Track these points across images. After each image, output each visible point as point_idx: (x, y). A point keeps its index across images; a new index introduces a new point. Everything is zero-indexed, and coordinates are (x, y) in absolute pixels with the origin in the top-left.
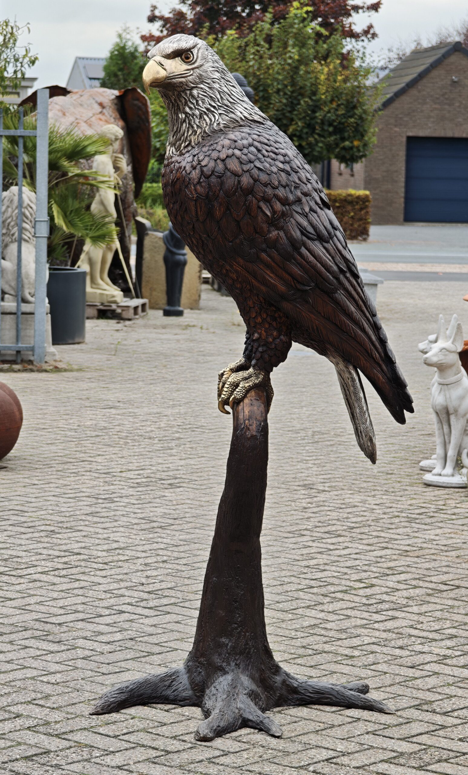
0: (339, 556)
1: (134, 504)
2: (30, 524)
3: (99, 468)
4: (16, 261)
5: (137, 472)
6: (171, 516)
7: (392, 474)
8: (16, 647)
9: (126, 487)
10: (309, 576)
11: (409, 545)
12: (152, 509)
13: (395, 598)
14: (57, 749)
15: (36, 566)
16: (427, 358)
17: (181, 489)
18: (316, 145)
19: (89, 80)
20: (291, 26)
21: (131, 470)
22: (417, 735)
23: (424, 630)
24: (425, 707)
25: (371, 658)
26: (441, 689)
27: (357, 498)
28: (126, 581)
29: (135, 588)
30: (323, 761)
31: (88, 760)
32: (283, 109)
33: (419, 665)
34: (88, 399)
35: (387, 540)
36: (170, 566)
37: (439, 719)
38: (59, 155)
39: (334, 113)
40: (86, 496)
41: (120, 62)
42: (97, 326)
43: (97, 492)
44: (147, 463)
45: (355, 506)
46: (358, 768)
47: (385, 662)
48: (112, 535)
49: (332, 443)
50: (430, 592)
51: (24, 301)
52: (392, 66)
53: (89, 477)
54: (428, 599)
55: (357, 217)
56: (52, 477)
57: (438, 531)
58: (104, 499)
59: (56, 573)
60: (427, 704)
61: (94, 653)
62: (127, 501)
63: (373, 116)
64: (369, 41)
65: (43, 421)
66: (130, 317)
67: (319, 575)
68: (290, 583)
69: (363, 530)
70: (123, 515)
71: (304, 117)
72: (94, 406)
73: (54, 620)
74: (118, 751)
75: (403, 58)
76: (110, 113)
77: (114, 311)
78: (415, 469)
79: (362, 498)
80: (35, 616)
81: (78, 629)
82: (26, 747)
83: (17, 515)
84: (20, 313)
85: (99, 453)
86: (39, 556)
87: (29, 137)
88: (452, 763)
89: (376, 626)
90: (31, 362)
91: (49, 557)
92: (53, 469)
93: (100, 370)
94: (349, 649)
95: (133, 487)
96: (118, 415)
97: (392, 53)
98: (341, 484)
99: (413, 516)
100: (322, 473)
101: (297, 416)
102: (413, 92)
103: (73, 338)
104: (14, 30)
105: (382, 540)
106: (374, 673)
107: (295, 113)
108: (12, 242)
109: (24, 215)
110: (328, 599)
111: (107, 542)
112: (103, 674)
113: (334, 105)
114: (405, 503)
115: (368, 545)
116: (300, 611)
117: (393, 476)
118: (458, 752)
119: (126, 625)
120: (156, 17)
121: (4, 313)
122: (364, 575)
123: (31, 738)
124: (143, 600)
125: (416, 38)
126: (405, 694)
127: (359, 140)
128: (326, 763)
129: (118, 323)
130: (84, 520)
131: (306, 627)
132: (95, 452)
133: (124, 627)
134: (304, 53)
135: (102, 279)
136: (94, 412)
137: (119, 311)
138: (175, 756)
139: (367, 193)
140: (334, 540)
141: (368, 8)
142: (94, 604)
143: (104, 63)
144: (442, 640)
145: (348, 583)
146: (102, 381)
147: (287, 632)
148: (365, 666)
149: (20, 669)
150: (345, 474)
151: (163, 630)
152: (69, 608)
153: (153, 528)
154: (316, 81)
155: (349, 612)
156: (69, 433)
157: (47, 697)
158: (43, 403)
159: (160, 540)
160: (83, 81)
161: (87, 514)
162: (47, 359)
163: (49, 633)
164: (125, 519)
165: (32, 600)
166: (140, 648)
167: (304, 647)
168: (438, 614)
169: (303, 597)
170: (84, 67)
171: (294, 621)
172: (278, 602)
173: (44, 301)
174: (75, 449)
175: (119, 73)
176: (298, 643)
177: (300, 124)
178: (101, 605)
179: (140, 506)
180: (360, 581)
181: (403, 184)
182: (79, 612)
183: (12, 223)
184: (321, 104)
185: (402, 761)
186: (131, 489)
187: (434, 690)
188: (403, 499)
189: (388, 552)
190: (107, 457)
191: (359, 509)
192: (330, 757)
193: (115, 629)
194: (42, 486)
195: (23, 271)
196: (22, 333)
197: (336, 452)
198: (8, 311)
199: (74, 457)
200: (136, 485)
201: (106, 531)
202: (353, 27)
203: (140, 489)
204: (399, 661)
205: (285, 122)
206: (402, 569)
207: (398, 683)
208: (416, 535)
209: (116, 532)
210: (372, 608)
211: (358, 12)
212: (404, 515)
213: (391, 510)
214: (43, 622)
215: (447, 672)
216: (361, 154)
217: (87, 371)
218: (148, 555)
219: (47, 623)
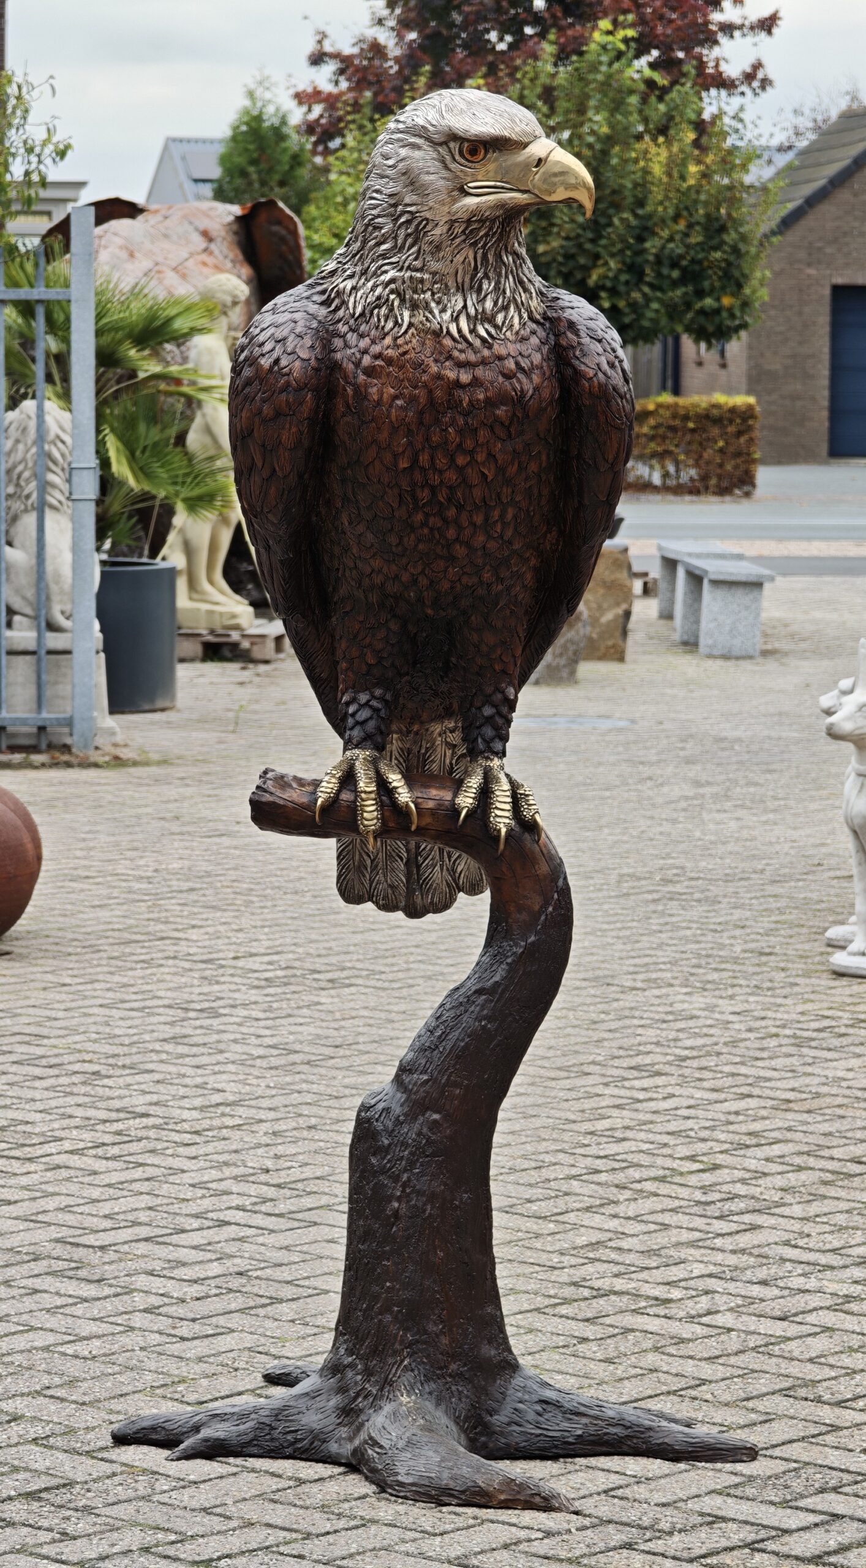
0: (654, 1112)
1: (257, 1019)
2: (53, 1061)
3: (191, 951)
4: (34, 549)
5: (266, 959)
6: (330, 1042)
7: (770, 954)
8: (15, 1292)
9: (244, 988)
10: (593, 1150)
11: (793, 1090)
12: (293, 1029)
13: (759, 1190)
14: (88, 1478)
15: (61, 1139)
16: (832, 724)
17: (353, 989)
18: (647, 306)
19: (192, 184)
20: (594, 67)
21: (256, 955)
22: (783, 1444)
23: (811, 1250)
24: (802, 1392)
25: (704, 1303)
26: (836, 1357)
27: (699, 1001)
28: (235, 1165)
29: (251, 1179)
30: (599, 1494)
31: (145, 1498)
32: (578, 236)
33: (796, 1315)
34: (177, 818)
35: (750, 1081)
36: (323, 1136)
37: (828, 1414)
38: (120, 335)
39: (682, 241)
40: (165, 1006)
41: (251, 147)
42: (202, 676)
43: (186, 997)
44: (288, 940)
45: (692, 1018)
46: (664, 1505)
47: (731, 1310)
48: (211, 1079)
49: (655, 896)
50: (829, 1177)
51: (52, 627)
52: (803, 143)
53: (172, 970)
54: (823, 1190)
55: (731, 449)
56: (99, 969)
57: (854, 1063)
58: (201, 1010)
59: (100, 1151)
60: (806, 1386)
61: (166, 1300)
62: (245, 1013)
63: (761, 244)
64: (756, 94)
65: (86, 862)
66: (267, 657)
67: (612, 1149)
68: (555, 1164)
69: (704, 1062)
70: (235, 1041)
71: (622, 251)
72: (189, 833)
73: (90, 1240)
74: (204, 1481)
75: (824, 127)
76: (225, 250)
77: (235, 646)
78: (816, 944)
79: (708, 1001)
80: (54, 1233)
81: (138, 1256)
82: (28, 1475)
83: (28, 1043)
84: (43, 652)
85: (194, 922)
86: (67, 1121)
87: (59, 302)
88: (846, 1494)
89: (718, 1242)
90: (66, 748)
91: (87, 1122)
92: (102, 954)
93: (204, 761)
94: (661, 1287)
95: (257, 987)
96: (236, 848)
97: (801, 119)
98: (669, 975)
99: (806, 1034)
100: (633, 954)
101: (591, 844)
102: (844, 195)
103: (152, 700)
104: (24, 90)
105: (740, 1080)
106: (706, 1331)
107: (603, 242)
108: (26, 511)
109: (49, 456)
110: (627, 1194)
111: (200, 1091)
112: (183, 1339)
113: (682, 226)
114: (791, 1010)
115: (714, 1090)
116: (571, 1217)
117: (772, 958)
118: (859, 1474)
119: (232, 1248)
120: (325, 54)
121: (10, 653)
122: (701, 1147)
123: (39, 1459)
124: (265, 1201)
125: (848, 88)
126: (765, 1368)
127: (733, 295)
128: (603, 1496)
129: (244, 668)
130: (158, 1052)
131: (582, 1247)
132: (185, 921)
133: (228, 1251)
134: (619, 122)
135: (211, 582)
136: (188, 844)
137: (245, 644)
138: (315, 1488)
139: (751, 400)
140: (646, 1083)
141: (752, 28)
142: (170, 1208)
143: (221, 149)
144: (845, 1267)
145: (669, 1163)
146: (208, 783)
147: (545, 1256)
148: (691, 1318)
149: (22, 1332)
150: (678, 956)
151: (302, 1257)
152: (121, 1217)
153: (294, 1064)
154: (644, 178)
155: (667, 1218)
156: (136, 886)
157: (72, 1383)
158: (87, 828)
159: (304, 1086)
160: (181, 186)
161: (164, 1040)
162: (99, 741)
163: (80, 1265)
164: (238, 1048)
165: (51, 1204)
166: (255, 1290)
167: (575, 1284)
168: (841, 1219)
169: (578, 1191)
170: (183, 158)
171: (558, 1237)
172: (529, 1201)
173: (90, 627)
174: (147, 916)
175: (251, 169)
176: (564, 1276)
177: (612, 264)
178: (184, 1212)
179: (269, 1023)
180: (692, 1158)
181: (826, 382)
182: (140, 1224)
183: (26, 474)
184: (655, 224)
185: (750, 1491)
186: (253, 991)
187: (823, 1360)
188: (789, 1001)
189: (752, 1103)
190: (210, 930)
191: (701, 1022)
192: (611, 1486)
193: (209, 1256)
194: (80, 988)
195: (49, 567)
196: (48, 692)
197: (663, 914)
198: (21, 647)
199: (146, 930)
200: (263, 983)
201: (199, 1071)
202: (724, 67)
203: (271, 991)
204: (757, 1307)
205: (582, 261)
206: (776, 1135)
207: (753, 1349)
208: (809, 1069)
209: (220, 1072)
210: (712, 1210)
211: (732, 37)
212: (788, 1032)
213: (763, 1023)
214: (71, 1243)
215: (850, 1327)
216: (737, 322)
217: (178, 765)
218: (279, 1115)
219: (77, 1245)
